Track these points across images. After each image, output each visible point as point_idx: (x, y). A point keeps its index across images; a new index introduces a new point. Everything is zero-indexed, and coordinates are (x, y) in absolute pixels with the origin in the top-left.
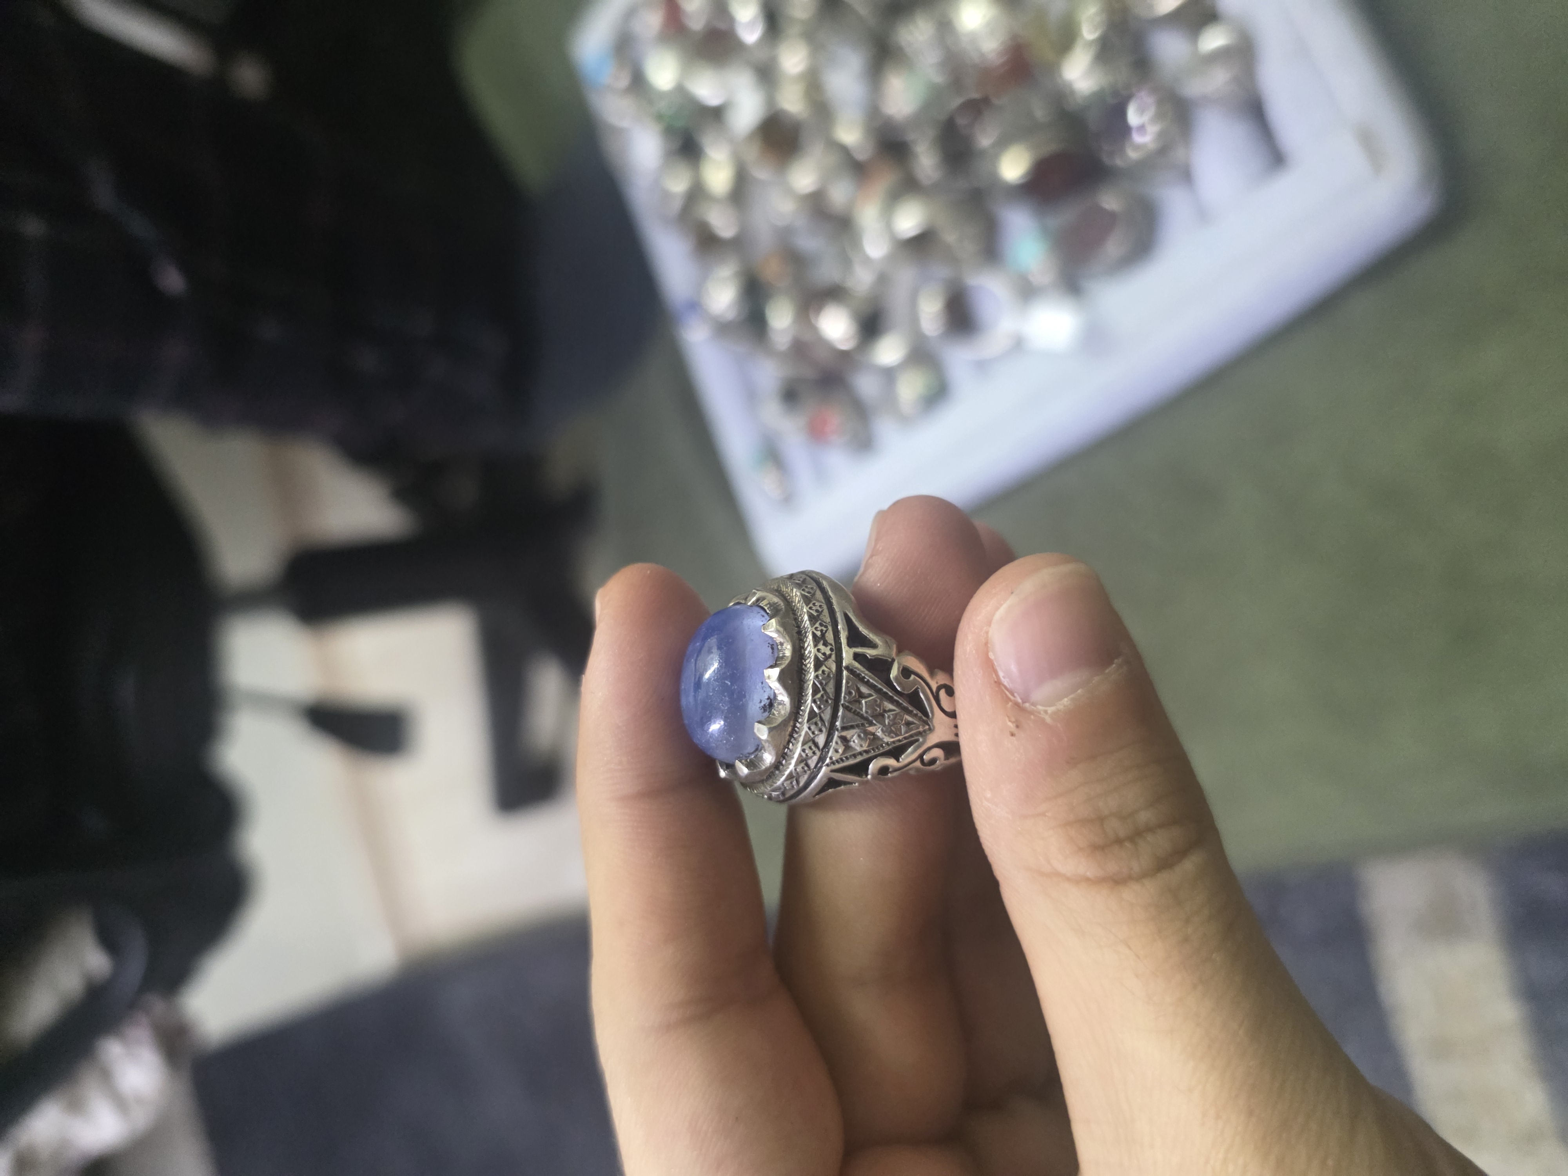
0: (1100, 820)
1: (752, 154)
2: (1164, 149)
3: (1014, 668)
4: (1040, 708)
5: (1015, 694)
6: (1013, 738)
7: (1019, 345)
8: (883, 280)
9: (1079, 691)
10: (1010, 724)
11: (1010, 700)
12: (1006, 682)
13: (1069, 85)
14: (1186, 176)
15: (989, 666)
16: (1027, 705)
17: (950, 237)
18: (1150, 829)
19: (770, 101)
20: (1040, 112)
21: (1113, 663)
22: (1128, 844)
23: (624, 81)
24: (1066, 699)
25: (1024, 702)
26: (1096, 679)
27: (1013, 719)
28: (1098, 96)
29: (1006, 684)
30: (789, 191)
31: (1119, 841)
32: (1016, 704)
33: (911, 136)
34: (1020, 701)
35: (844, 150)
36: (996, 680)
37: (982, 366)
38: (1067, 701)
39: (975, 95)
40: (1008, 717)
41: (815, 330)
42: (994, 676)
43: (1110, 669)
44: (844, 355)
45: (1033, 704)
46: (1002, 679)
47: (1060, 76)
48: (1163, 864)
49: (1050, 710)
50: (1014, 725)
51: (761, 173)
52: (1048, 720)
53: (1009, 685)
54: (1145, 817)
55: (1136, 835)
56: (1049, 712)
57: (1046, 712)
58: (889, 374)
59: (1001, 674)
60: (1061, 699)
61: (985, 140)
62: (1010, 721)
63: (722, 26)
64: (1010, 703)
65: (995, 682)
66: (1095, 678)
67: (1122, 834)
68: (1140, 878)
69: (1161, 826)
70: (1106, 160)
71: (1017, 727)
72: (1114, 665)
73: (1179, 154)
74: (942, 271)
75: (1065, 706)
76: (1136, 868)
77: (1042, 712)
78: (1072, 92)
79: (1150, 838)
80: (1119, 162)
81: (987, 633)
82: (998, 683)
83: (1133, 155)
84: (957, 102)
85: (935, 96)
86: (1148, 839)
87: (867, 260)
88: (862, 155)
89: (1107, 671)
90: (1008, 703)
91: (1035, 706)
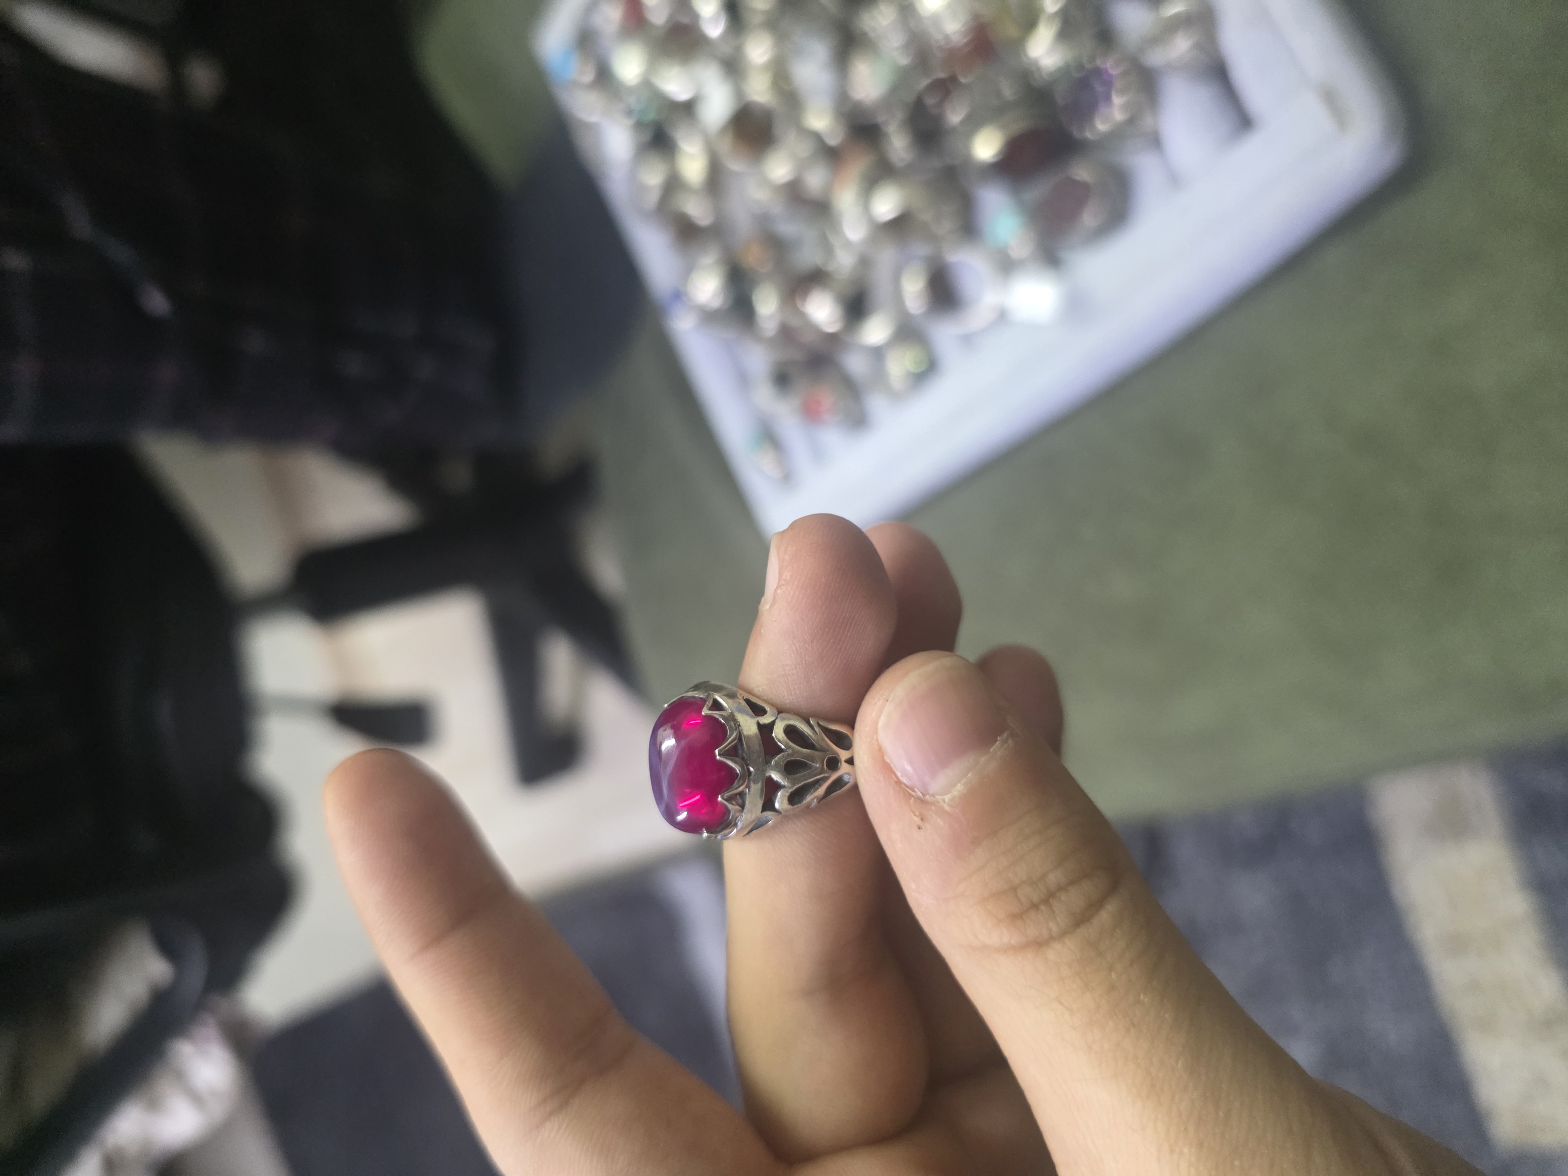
0: (1014, 889)
1: (725, 146)
2: (1131, 121)
3: (908, 768)
4: (938, 797)
5: (916, 790)
6: (921, 830)
7: (1002, 316)
8: (865, 262)
9: (969, 775)
10: (916, 819)
11: (912, 796)
12: (904, 780)
13: (1035, 63)
14: (1155, 142)
15: (887, 769)
16: (927, 797)
17: (926, 216)
18: (1061, 888)
19: (739, 93)
20: (1008, 91)
21: (996, 741)
22: (1043, 907)
23: (588, 76)
24: (959, 785)
25: (924, 795)
26: (983, 759)
27: (917, 814)
28: (1064, 72)
29: (905, 781)
30: (765, 182)
31: (1035, 906)
32: (919, 798)
33: (881, 118)
34: (920, 795)
35: (817, 137)
36: (896, 780)
37: (968, 340)
38: (960, 787)
39: (942, 75)
40: (913, 812)
41: (803, 315)
42: (893, 776)
43: (994, 747)
44: (833, 339)
45: (933, 796)
46: (901, 778)
47: (1026, 55)
48: (1081, 920)
49: (947, 798)
50: (919, 818)
51: (735, 165)
52: (947, 808)
53: (908, 782)
54: (1054, 878)
55: (1049, 897)
56: (946, 800)
57: (944, 801)
58: (877, 353)
59: (899, 774)
60: (955, 785)
61: (955, 116)
62: (915, 816)
63: (685, 20)
64: (912, 799)
65: (896, 782)
66: (981, 759)
67: (1036, 899)
68: (1063, 935)
69: (1072, 883)
70: (1076, 134)
71: (922, 819)
72: (998, 743)
73: (1148, 121)
74: (921, 249)
75: (959, 791)
76: (1055, 929)
77: (941, 801)
78: (1039, 69)
79: (1063, 897)
80: (1089, 135)
81: (877, 740)
82: (899, 782)
83: (1101, 126)
84: (924, 83)
85: (903, 77)
86: (1063, 898)
87: (848, 244)
88: (833, 141)
89: (992, 750)
90: (911, 799)
91: (934, 797)
